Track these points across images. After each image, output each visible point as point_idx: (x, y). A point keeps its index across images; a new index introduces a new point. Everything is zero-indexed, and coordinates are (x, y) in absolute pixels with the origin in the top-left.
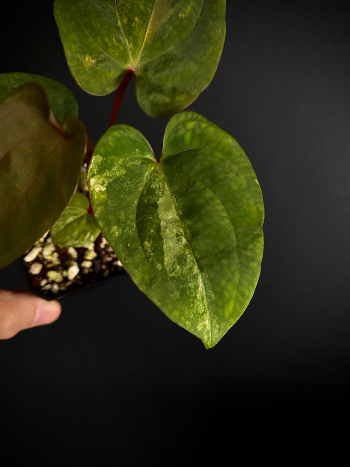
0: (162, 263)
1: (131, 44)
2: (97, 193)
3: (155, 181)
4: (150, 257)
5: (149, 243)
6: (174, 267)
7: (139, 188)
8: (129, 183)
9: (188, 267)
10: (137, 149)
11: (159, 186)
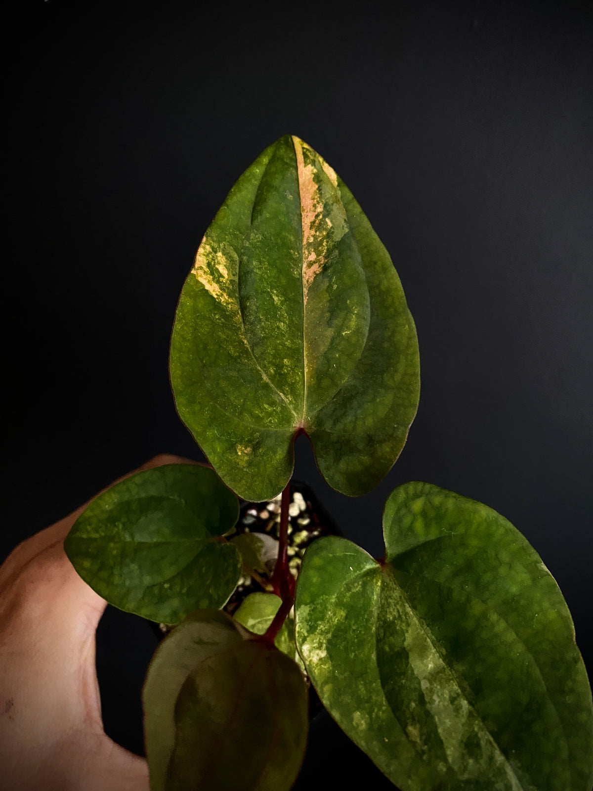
0: (444, 759)
1: (289, 396)
2: (317, 665)
3: (389, 605)
4: (423, 752)
5: (415, 728)
6: (465, 764)
7: (372, 629)
8: (354, 628)
9: (485, 757)
10: (351, 568)
11: (398, 612)
